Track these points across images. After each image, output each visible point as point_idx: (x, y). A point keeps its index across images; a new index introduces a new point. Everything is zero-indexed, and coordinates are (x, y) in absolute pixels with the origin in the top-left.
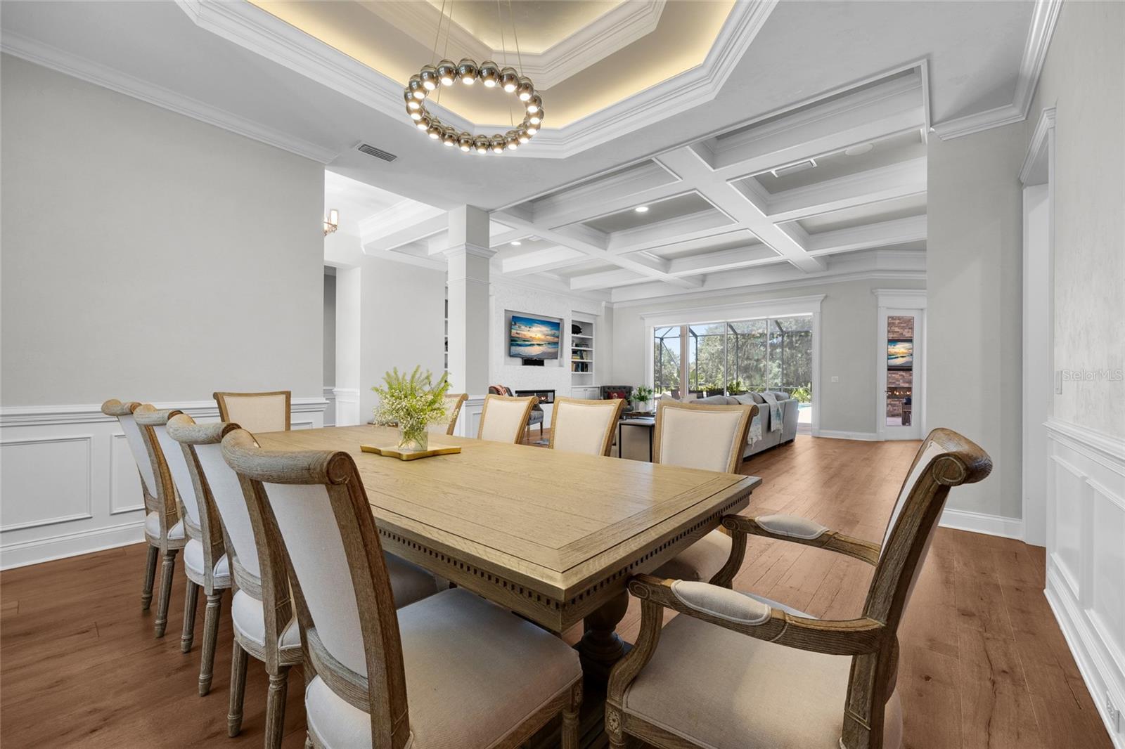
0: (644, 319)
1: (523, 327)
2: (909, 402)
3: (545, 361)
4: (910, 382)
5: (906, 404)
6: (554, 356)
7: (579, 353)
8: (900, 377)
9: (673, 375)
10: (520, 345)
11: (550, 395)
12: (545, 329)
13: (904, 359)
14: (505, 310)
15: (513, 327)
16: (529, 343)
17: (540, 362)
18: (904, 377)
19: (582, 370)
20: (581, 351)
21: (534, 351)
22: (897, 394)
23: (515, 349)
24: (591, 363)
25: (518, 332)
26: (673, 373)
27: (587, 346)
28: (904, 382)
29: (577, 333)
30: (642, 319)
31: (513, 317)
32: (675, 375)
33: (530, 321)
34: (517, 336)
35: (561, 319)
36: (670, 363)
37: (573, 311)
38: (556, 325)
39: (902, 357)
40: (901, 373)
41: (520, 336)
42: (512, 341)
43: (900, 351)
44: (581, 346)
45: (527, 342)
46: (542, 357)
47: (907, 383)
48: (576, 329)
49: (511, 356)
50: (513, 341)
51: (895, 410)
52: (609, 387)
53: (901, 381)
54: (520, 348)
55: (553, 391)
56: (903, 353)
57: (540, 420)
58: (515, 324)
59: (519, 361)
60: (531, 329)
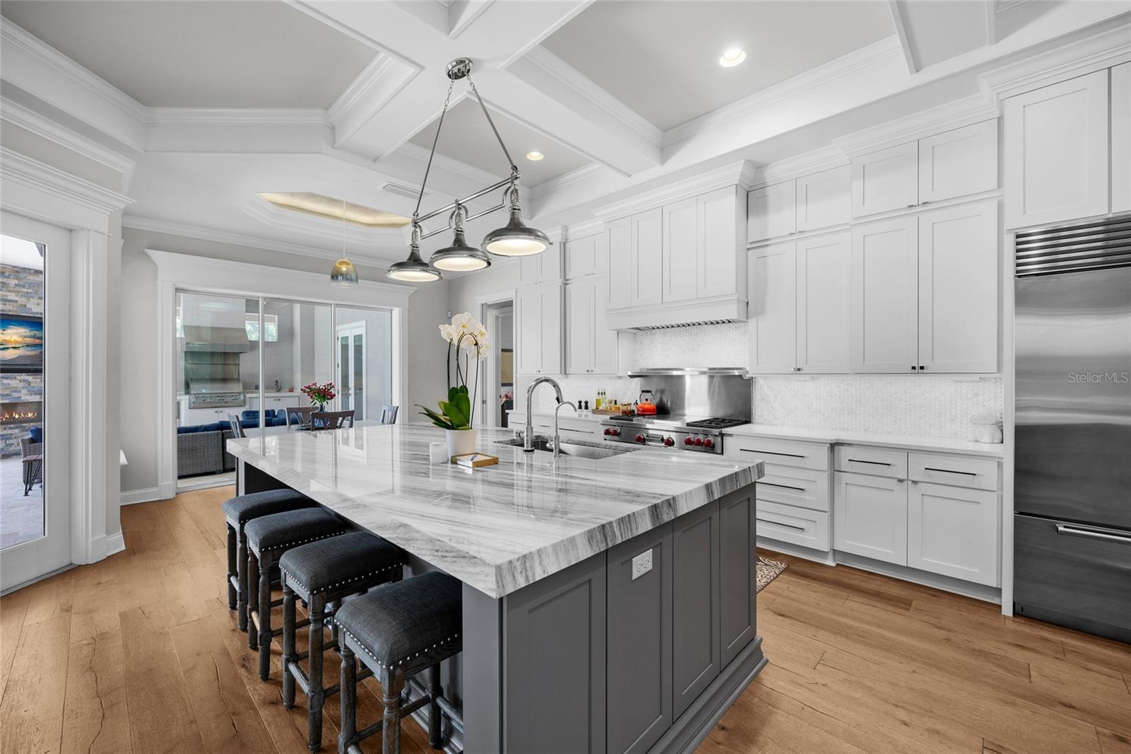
2: (37, 437)
4: (41, 392)
5: (32, 441)
8: (22, 385)
13: (17, 351)
18: (29, 383)
22: (17, 417)
28: (31, 393)
39: (13, 348)
40: (24, 376)
43: (12, 340)
47: (36, 394)
51: (11, 445)
53: (24, 391)
56: (16, 342)
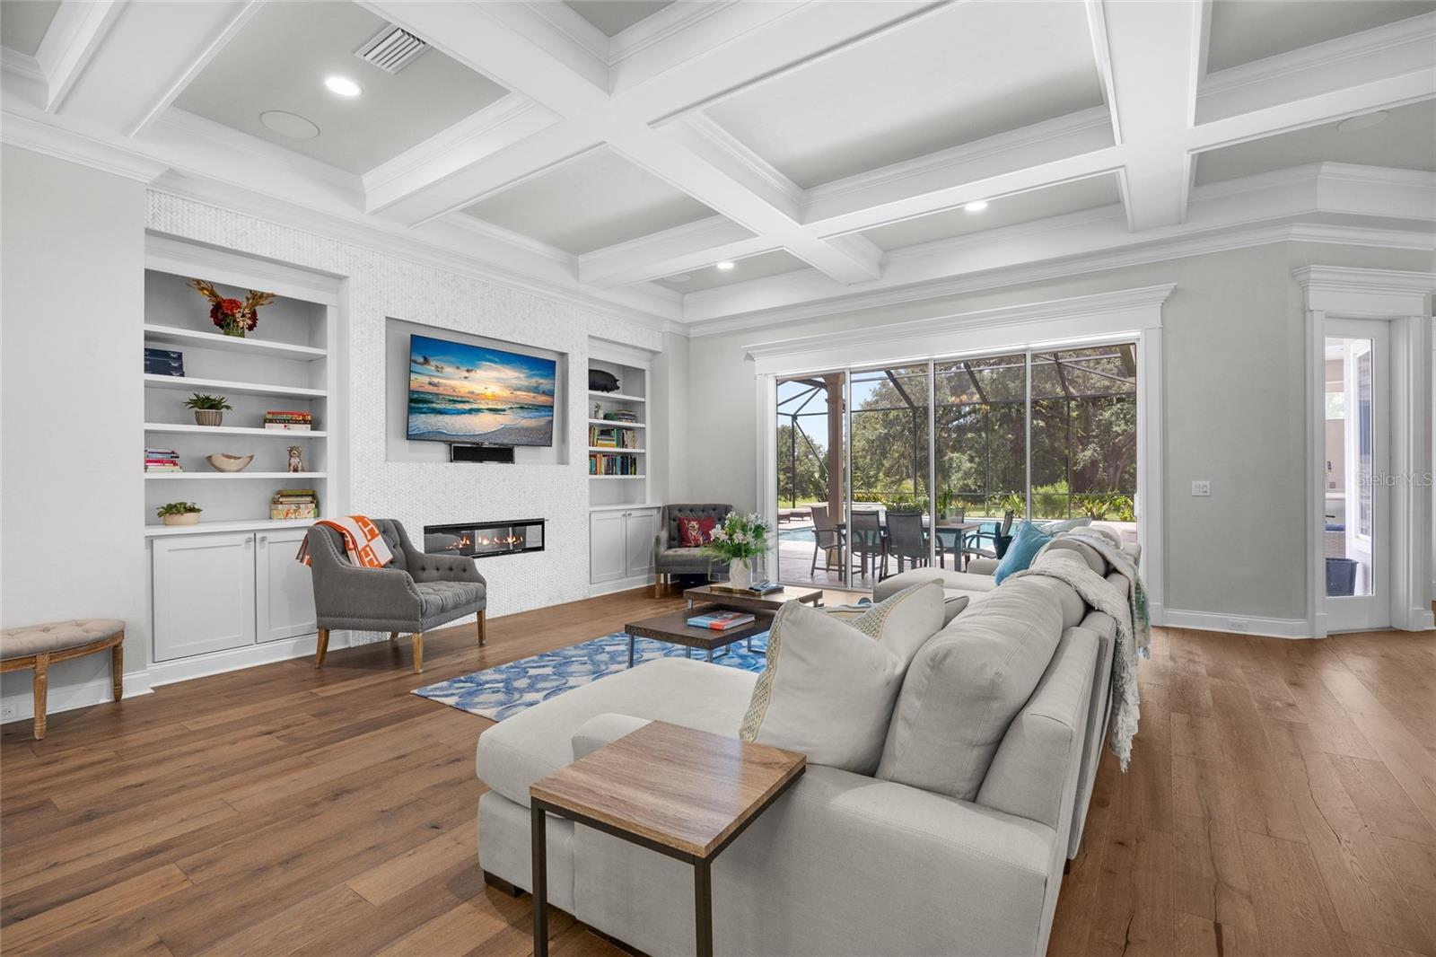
0: (753, 359)
1: (448, 370)
3: (518, 452)
6: (542, 438)
7: (614, 433)
9: (812, 476)
10: (441, 412)
11: (532, 534)
12: (512, 375)
14: (387, 318)
15: (415, 367)
16: (467, 407)
17: (503, 454)
19: (624, 471)
20: (620, 429)
21: (482, 426)
23: (423, 422)
24: (644, 454)
25: (435, 380)
26: (813, 473)
27: (633, 418)
29: (608, 390)
30: (750, 357)
31: (413, 337)
32: (817, 475)
33: (470, 353)
34: (433, 390)
35: (563, 355)
36: (807, 456)
37: (590, 336)
38: (545, 366)
41: (441, 390)
42: (411, 400)
44: (620, 419)
45: (460, 404)
46: (507, 441)
48: (601, 380)
49: (410, 437)
50: (417, 402)
52: (681, 508)
54: (440, 417)
55: (541, 522)
57: (478, 605)
58: (426, 361)
59: (441, 451)
60: (472, 375)
